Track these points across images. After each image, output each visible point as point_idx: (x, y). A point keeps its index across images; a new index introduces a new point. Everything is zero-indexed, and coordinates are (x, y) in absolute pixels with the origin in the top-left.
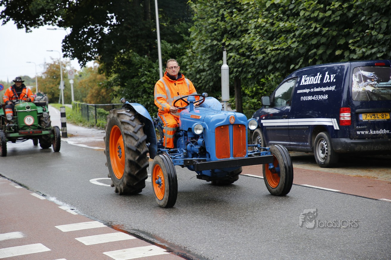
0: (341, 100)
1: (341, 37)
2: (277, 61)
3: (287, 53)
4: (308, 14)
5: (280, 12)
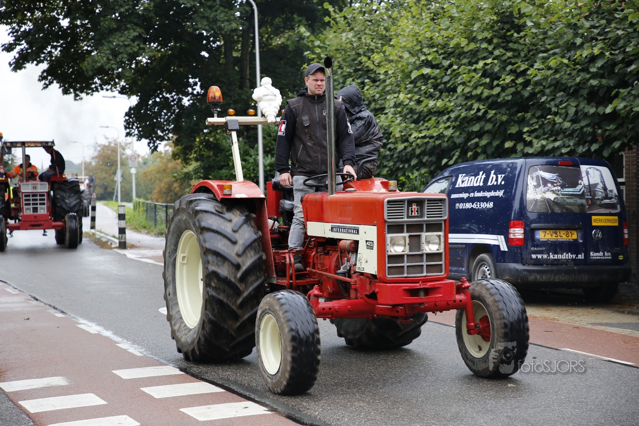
0: (512, 210)
1: (512, 124)
2: (423, 153)
3: (438, 142)
4: (467, 90)
5: (429, 85)
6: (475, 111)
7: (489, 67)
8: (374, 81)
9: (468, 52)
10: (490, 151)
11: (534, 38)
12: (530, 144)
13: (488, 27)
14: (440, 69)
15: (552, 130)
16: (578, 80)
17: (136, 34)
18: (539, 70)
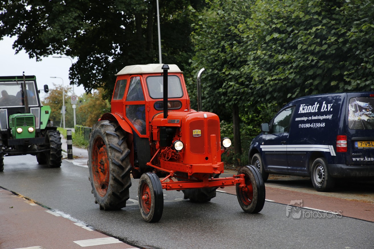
0: (338, 128)
1: (336, 69)
2: (274, 91)
3: (284, 83)
4: (305, 47)
5: (278, 45)
6: (310, 61)
7: (319, 31)
9: (304, 22)
10: (320, 88)
11: (350, 11)
12: (349, 83)
13: (318, 4)
14: (285, 33)
15: (363, 74)
17: (76, 15)
18: (354, 32)
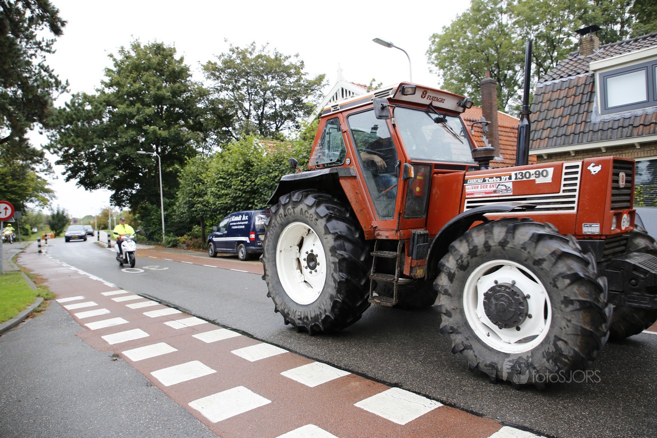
0: (251, 228)
2: (221, 209)
3: (226, 205)
5: (222, 185)
6: (238, 194)
7: (242, 179)
8: (203, 184)
9: (235, 174)
10: (244, 208)
11: (257, 169)
13: (242, 165)
14: (226, 179)
16: (271, 184)
17: (113, 168)
18: (259, 180)
